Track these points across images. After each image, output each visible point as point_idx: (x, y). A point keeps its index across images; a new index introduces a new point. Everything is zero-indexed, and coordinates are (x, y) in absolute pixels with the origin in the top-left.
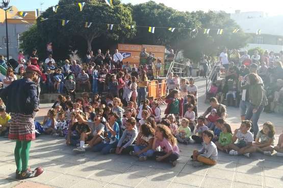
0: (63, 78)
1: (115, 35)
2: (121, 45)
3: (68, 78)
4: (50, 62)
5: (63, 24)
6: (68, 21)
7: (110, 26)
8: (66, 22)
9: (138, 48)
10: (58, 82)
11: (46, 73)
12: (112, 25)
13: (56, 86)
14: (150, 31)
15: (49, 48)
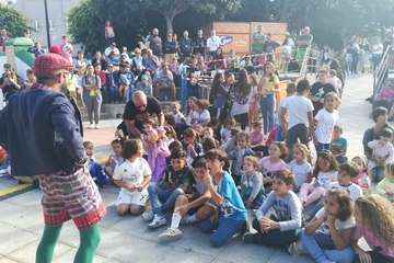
0: (132, 78)
2: (218, 24)
3: (140, 79)
4: (112, 53)
9: (243, 27)
11: (107, 71)
15: (110, 32)
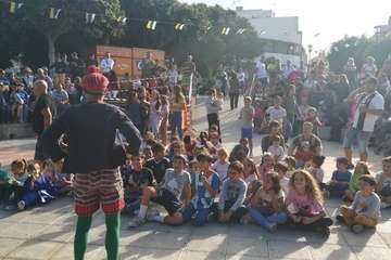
0: (26, 97)
1: (97, 30)
5: (12, 10)
6: (20, 5)
7: (90, 16)
8: (17, 6)
10: (19, 103)
12: (94, 16)
13: (16, 111)
14: (148, 26)
